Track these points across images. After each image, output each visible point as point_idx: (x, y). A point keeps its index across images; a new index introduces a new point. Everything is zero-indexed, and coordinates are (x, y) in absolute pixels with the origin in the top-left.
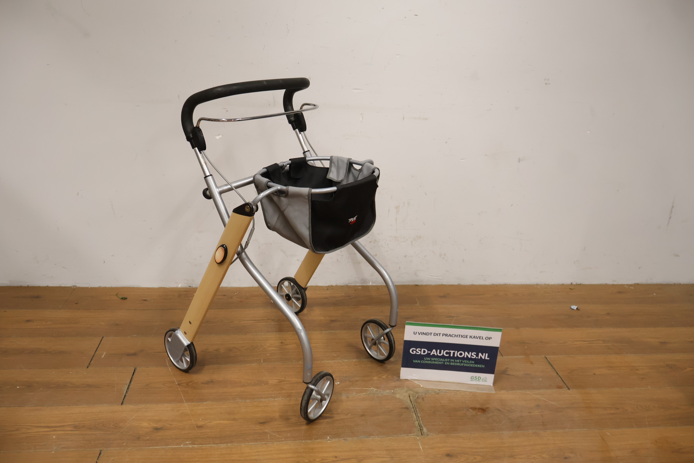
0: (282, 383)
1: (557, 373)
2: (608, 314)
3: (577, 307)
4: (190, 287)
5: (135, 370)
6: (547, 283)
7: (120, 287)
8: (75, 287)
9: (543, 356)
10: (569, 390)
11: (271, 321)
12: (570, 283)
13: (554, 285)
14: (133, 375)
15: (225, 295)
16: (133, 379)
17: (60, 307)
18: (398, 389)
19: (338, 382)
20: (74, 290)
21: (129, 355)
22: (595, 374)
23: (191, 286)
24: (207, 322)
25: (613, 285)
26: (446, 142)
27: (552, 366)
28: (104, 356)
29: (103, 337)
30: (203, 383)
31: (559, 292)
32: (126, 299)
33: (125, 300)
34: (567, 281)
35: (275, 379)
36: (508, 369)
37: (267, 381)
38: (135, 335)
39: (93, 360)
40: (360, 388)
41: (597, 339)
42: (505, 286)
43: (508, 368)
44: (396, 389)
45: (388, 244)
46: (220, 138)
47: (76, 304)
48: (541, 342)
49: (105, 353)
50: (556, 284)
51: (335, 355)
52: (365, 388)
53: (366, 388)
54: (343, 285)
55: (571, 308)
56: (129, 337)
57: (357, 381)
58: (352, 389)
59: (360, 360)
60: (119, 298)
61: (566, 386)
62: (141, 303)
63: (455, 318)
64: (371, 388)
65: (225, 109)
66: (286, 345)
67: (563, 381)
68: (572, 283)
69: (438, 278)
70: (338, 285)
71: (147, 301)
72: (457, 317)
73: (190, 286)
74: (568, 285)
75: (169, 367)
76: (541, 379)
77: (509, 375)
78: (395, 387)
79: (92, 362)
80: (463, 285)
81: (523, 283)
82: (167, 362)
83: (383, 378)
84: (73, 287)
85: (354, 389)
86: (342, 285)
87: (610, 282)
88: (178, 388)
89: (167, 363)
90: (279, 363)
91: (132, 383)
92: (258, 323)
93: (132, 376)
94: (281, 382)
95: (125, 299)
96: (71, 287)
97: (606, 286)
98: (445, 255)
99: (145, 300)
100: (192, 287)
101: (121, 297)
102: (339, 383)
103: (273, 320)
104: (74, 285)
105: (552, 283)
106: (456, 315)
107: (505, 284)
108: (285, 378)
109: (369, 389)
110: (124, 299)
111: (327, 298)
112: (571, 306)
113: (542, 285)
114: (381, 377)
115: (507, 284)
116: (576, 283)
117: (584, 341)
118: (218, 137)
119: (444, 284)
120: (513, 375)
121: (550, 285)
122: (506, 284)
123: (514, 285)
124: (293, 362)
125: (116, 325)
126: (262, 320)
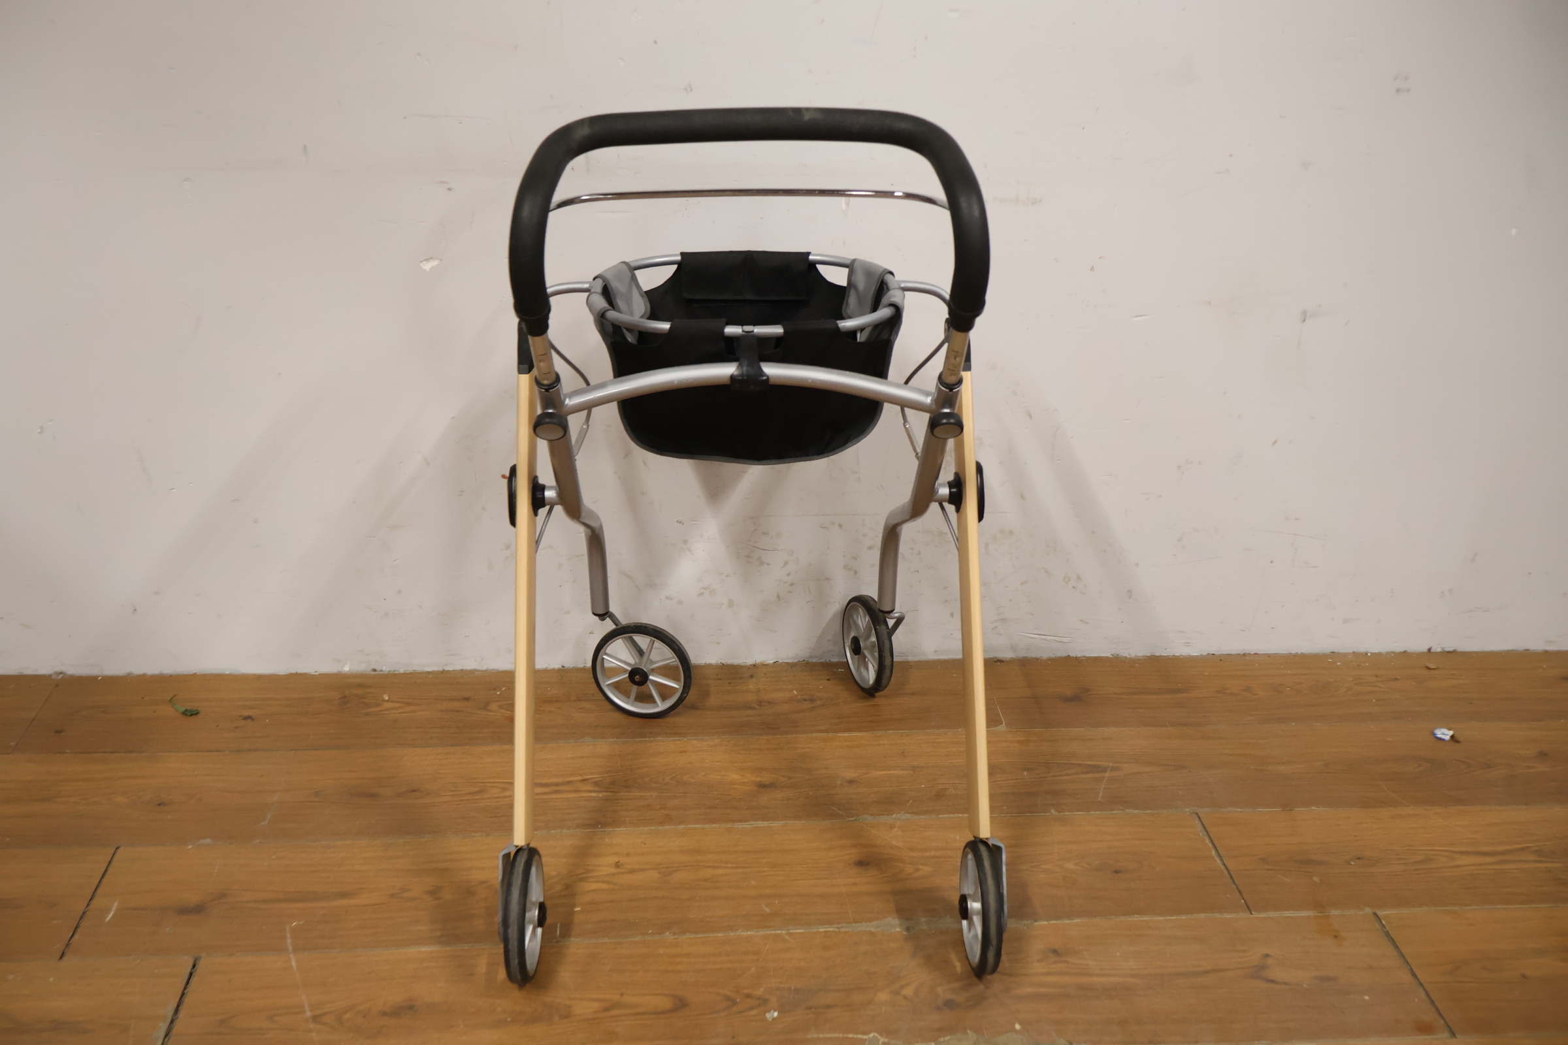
0: (614, 1012)
1: (1414, 975)
2: (1543, 755)
3: (1451, 733)
4: (374, 673)
5: (194, 966)
6: (1362, 649)
7: (185, 673)
8: (60, 676)
9: (1368, 910)
10: (1455, 1037)
11: (591, 789)
12: (1425, 649)
13: (1380, 654)
14: (188, 983)
15: (467, 699)
16: (187, 999)
17: (12, 744)
18: (948, 1038)
19: (775, 1011)
20: (57, 686)
21: (185, 911)
22: (1524, 976)
23: (378, 668)
24: (414, 791)
25: (1546, 652)
26: (1092, 269)
27: (1397, 947)
28: (114, 915)
29: (118, 848)
30: (384, 1014)
31: (1396, 679)
32: (193, 713)
33: (194, 717)
34: (1418, 645)
35: (595, 1000)
36: (1270, 961)
37: (569, 1007)
38: (208, 841)
39: (79, 930)
40: (837, 1035)
41: (1520, 846)
42: (1244, 659)
43: (1267, 956)
44: (942, 1039)
45: (919, 553)
46: (433, 267)
47: (57, 732)
48: (1359, 858)
49: (116, 904)
50: (1387, 653)
51: (768, 910)
52: (850, 1036)
53: (857, 1033)
54: (796, 661)
55: (1434, 735)
56: (190, 847)
57: (828, 1007)
58: (816, 1036)
59: (838, 928)
60: (177, 711)
61: (1442, 1022)
62: (237, 728)
63: (1107, 775)
64: (871, 1035)
65: (442, 182)
66: (632, 871)
67: (1432, 1002)
68: (1429, 650)
69: (1057, 639)
70: (781, 661)
71: (253, 719)
72: (1113, 769)
73: (375, 670)
74: (1420, 655)
75: (292, 955)
76: (1367, 998)
77: (1272, 981)
78: (942, 1031)
79: (76, 936)
80: (1126, 657)
81: (1293, 652)
82: (288, 935)
83: (905, 997)
84: (53, 677)
85: (821, 1036)
86: (790, 661)
87: (1536, 644)
88: (310, 1031)
89: (289, 941)
90: (607, 940)
91: (181, 1014)
92: (554, 796)
93: (185, 988)
94: (606, 1009)
95: (192, 715)
96: (51, 675)
97: (1526, 657)
98: (1079, 578)
99: (246, 718)
100: (382, 671)
101: (183, 709)
102: (776, 1014)
103: (596, 784)
104: (58, 669)
105: (1376, 651)
106: (1111, 764)
107: (1244, 655)
108: (622, 995)
109: (865, 1037)
110: (189, 714)
111: (751, 708)
112: (1436, 728)
113: (1346, 655)
114: (897, 993)
115: (1249, 654)
116: (1443, 649)
117: (1484, 854)
118: (427, 266)
119: (1073, 654)
120: (1286, 984)
121: (1369, 654)
122: (1247, 652)
123: (1269, 655)
124: (648, 934)
125: (159, 805)
126: (569, 783)
